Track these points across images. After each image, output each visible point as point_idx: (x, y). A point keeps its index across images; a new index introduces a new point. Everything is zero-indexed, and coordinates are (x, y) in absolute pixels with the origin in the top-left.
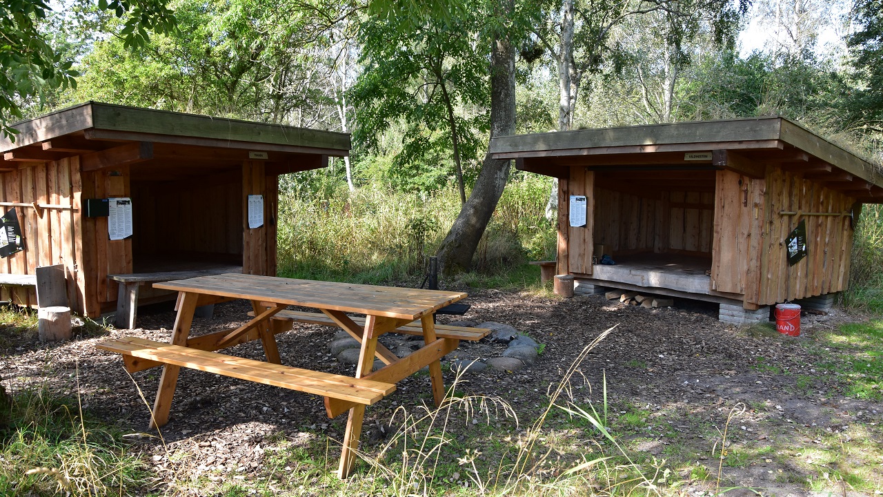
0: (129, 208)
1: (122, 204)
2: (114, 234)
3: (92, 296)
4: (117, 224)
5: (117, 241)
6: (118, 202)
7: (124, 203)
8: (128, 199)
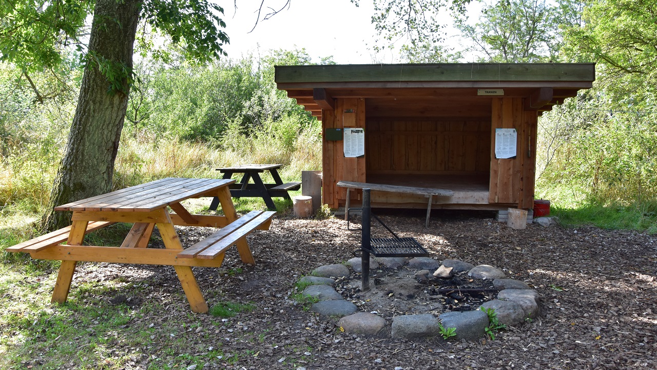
0: (362, 136)
1: (355, 132)
2: (348, 153)
3: (331, 193)
4: (351, 147)
5: (351, 159)
6: (352, 131)
7: (357, 132)
8: (361, 129)
